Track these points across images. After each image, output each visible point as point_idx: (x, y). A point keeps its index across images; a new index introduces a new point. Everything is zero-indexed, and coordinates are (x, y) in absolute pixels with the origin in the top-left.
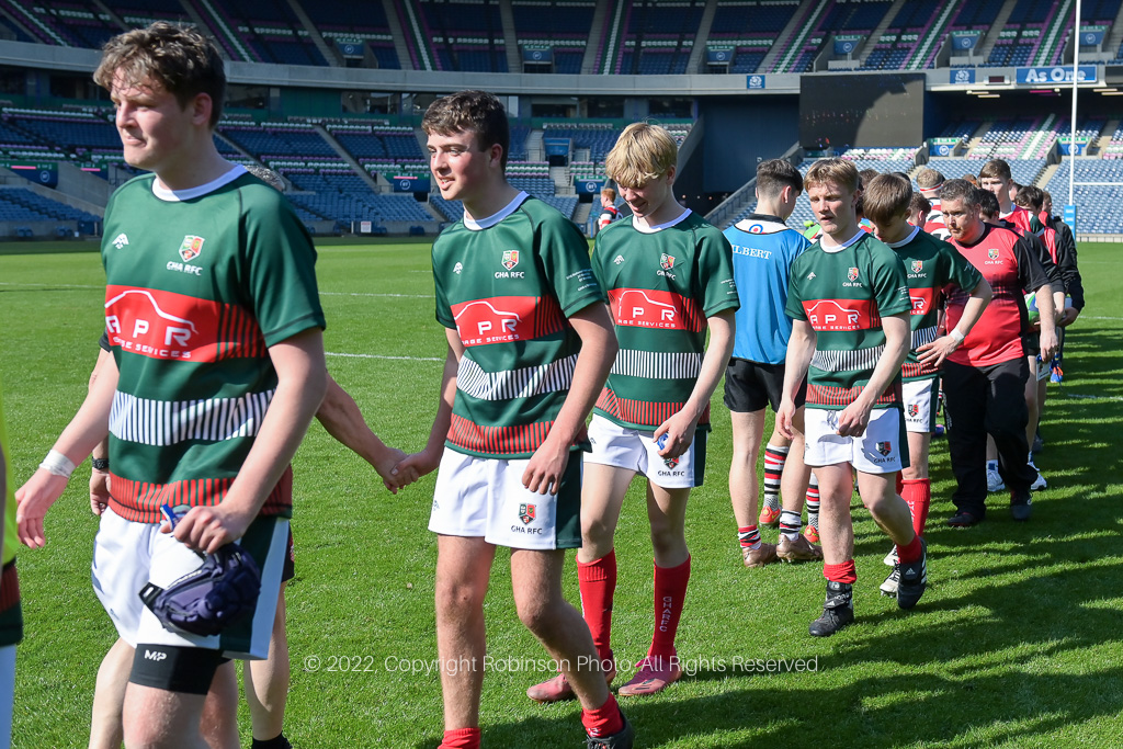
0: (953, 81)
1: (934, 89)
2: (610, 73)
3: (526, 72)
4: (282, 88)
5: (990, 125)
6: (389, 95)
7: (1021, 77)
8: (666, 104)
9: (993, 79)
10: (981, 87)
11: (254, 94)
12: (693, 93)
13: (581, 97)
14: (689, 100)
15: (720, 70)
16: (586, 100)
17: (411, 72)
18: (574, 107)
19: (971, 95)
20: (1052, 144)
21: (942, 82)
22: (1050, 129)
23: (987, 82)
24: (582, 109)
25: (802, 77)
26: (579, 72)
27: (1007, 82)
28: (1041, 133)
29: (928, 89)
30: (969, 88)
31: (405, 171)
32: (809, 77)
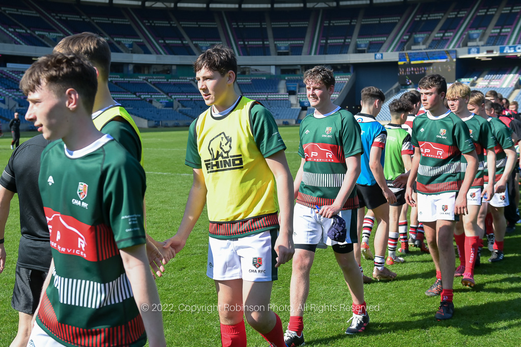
0: (469, 53)
1: (461, 57)
2: (314, 54)
3: (278, 55)
4: (177, 65)
5: (487, 72)
7: (502, 50)
8: (339, 67)
9: (488, 52)
10: (483, 55)
11: (166, 68)
12: (351, 62)
13: (302, 65)
14: (349, 65)
15: (363, 52)
16: (304, 67)
18: (299, 70)
19: (478, 59)
20: (517, 80)
21: (464, 54)
22: (516, 73)
23: (485, 53)
24: (302, 70)
25: (400, 54)
26: (301, 55)
27: (495, 52)
28: (511, 75)
29: (457, 57)
30: (477, 56)
32: (403, 53)
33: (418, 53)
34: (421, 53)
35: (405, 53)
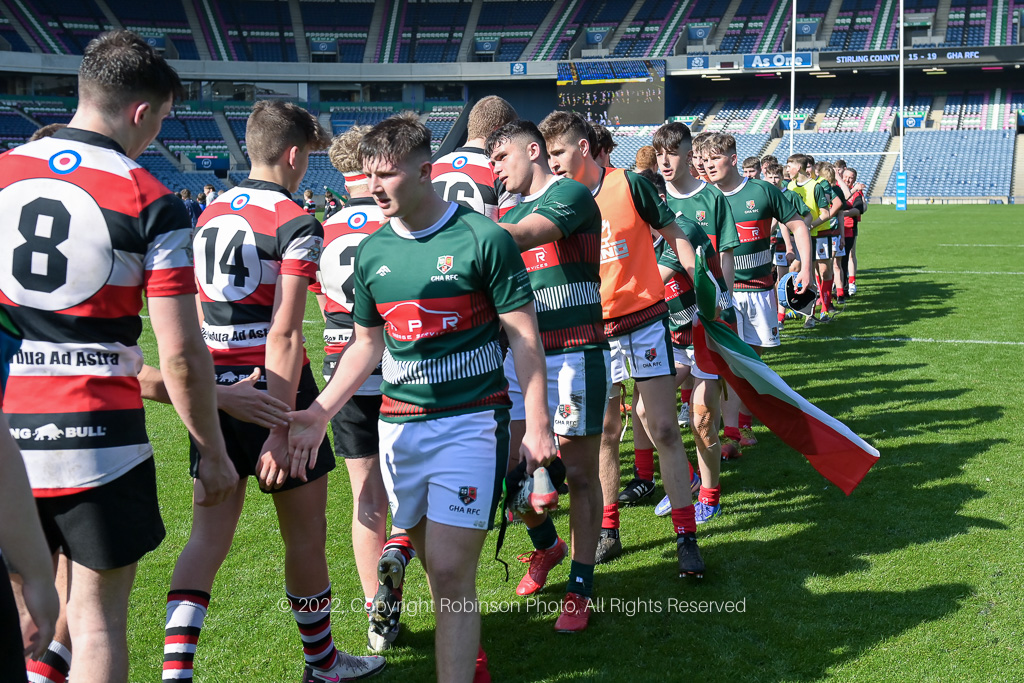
0: (689, 66)
1: (673, 74)
2: (389, 62)
3: (313, 61)
5: (722, 104)
6: (190, 83)
7: (748, 62)
8: (440, 89)
9: (724, 65)
10: (714, 71)
11: (65, 83)
12: (463, 79)
13: (364, 83)
14: (461, 85)
15: (487, 58)
16: (368, 86)
17: (210, 62)
18: (358, 92)
19: (705, 79)
20: (776, 120)
21: (680, 67)
22: (773, 108)
23: (719, 67)
24: (365, 94)
25: (559, 64)
26: (361, 61)
27: (736, 67)
28: (765, 111)
29: (668, 74)
30: (704, 72)
31: (205, 151)
32: (565, 64)
33: (595, 64)
34: (600, 63)
35: (570, 64)
